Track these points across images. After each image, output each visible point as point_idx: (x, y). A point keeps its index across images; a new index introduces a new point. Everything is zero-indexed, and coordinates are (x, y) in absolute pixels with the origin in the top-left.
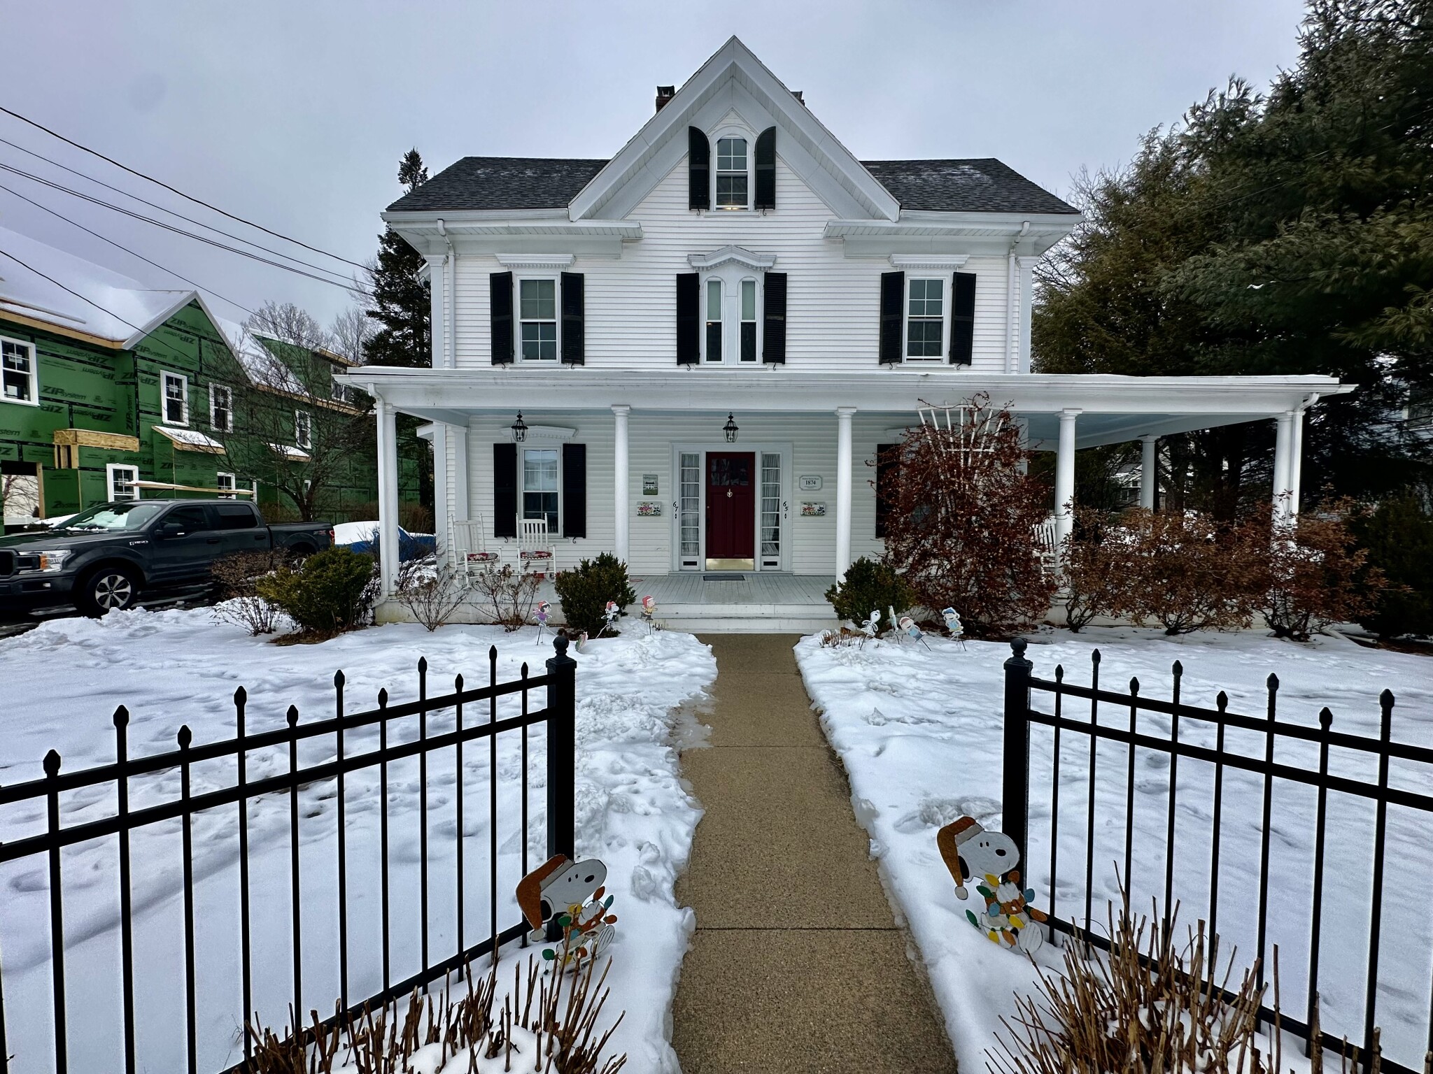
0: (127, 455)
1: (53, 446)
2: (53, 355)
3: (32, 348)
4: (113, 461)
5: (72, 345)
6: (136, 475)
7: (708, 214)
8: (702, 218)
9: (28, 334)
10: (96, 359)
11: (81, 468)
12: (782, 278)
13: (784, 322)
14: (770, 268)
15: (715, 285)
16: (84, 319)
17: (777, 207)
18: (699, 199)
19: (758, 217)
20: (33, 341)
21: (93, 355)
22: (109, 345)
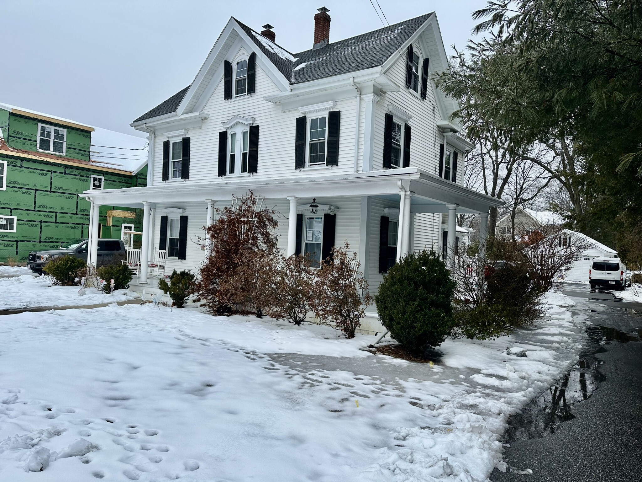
0: (130, 220)
1: (106, 217)
2: (110, 180)
3: (103, 178)
4: (124, 223)
5: (116, 176)
6: (133, 229)
7: (232, 100)
8: (229, 103)
9: (102, 173)
10: (125, 180)
11: (113, 226)
12: (257, 128)
13: (257, 151)
14: (253, 124)
15: (233, 135)
16: (122, 164)
17: (256, 91)
18: (228, 95)
19: (249, 98)
20: (103, 176)
21: (124, 179)
22: (129, 174)
